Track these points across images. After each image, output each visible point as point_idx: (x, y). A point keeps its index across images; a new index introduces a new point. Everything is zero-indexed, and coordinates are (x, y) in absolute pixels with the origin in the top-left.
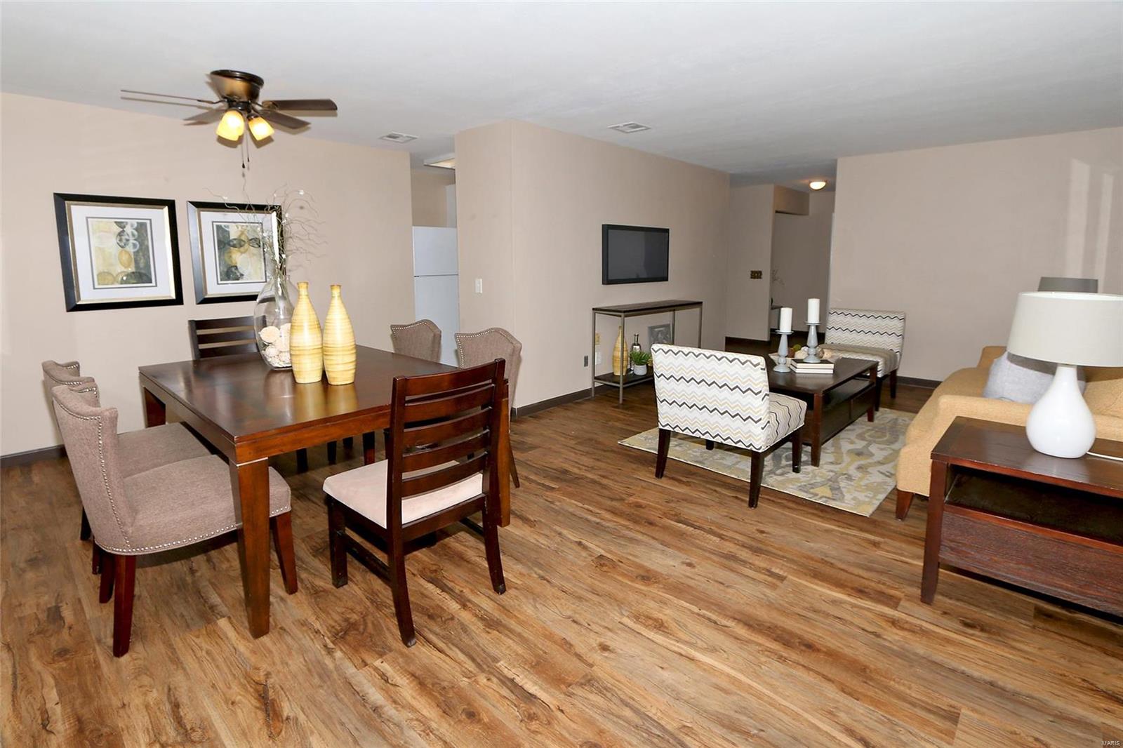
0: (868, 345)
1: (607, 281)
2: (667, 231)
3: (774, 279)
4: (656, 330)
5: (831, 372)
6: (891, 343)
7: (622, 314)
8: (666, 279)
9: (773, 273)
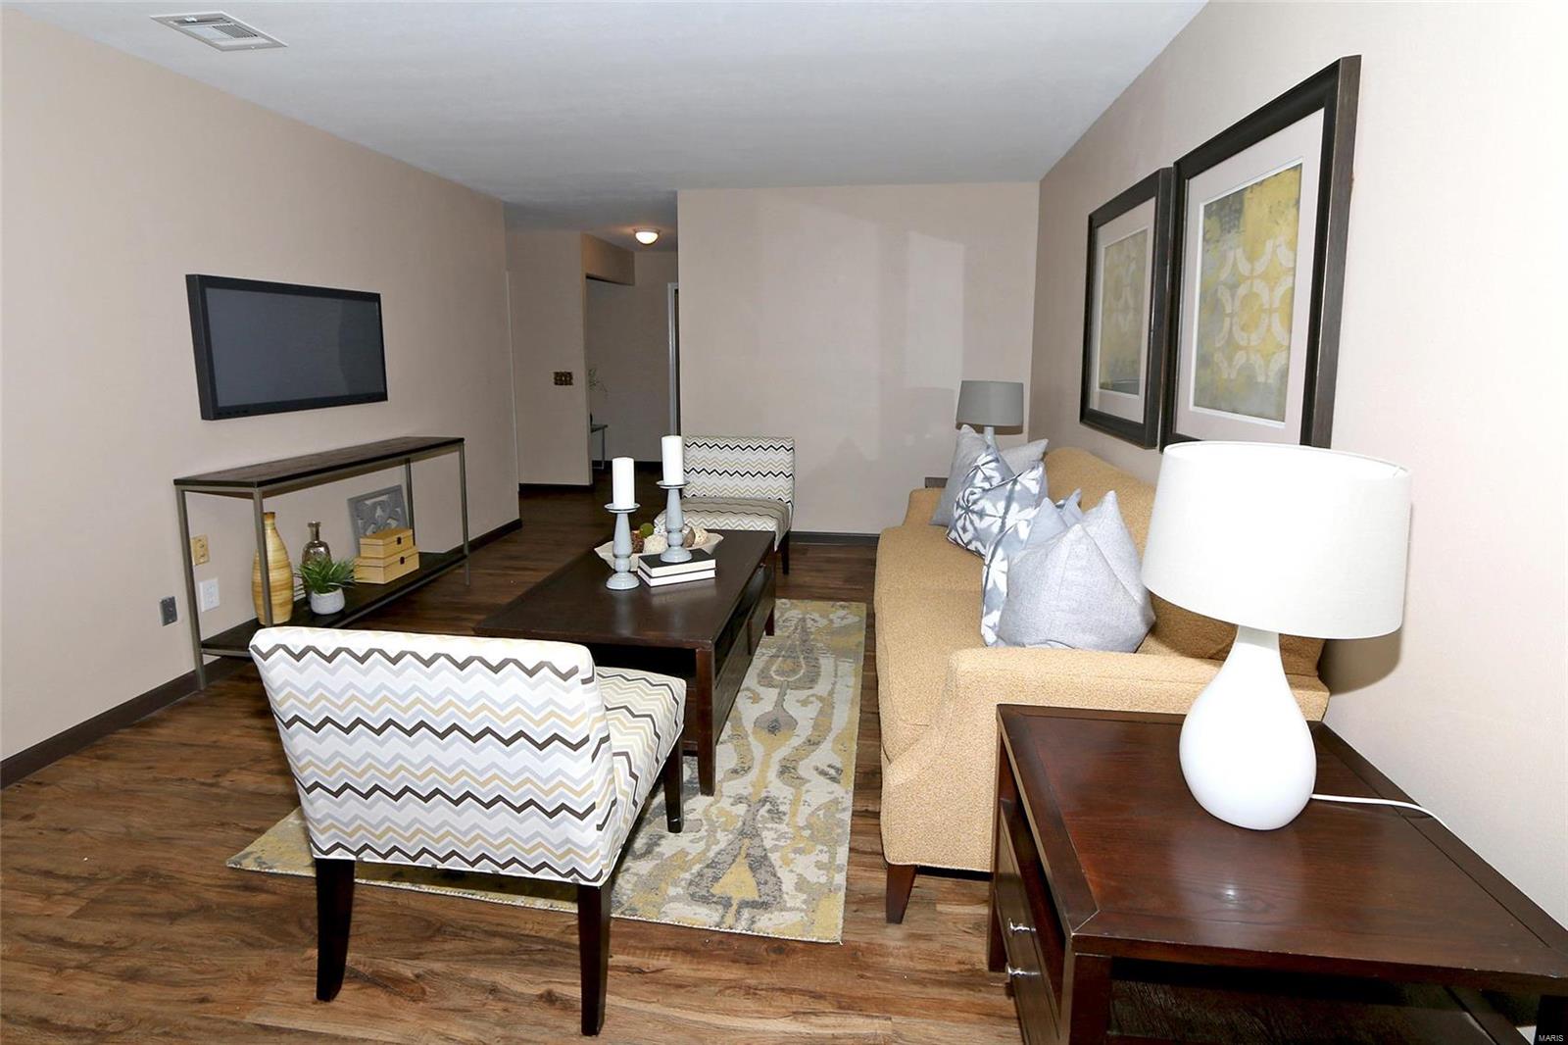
0: (747, 495)
1: (214, 408)
2: (376, 298)
3: (591, 384)
4: (368, 502)
5: (712, 574)
6: (777, 488)
7: (256, 491)
8: (382, 396)
9: (590, 373)
